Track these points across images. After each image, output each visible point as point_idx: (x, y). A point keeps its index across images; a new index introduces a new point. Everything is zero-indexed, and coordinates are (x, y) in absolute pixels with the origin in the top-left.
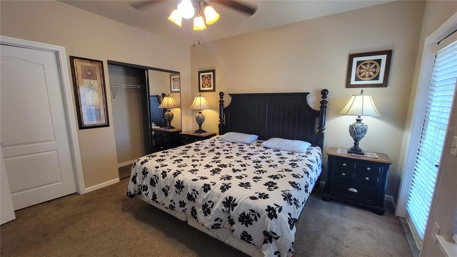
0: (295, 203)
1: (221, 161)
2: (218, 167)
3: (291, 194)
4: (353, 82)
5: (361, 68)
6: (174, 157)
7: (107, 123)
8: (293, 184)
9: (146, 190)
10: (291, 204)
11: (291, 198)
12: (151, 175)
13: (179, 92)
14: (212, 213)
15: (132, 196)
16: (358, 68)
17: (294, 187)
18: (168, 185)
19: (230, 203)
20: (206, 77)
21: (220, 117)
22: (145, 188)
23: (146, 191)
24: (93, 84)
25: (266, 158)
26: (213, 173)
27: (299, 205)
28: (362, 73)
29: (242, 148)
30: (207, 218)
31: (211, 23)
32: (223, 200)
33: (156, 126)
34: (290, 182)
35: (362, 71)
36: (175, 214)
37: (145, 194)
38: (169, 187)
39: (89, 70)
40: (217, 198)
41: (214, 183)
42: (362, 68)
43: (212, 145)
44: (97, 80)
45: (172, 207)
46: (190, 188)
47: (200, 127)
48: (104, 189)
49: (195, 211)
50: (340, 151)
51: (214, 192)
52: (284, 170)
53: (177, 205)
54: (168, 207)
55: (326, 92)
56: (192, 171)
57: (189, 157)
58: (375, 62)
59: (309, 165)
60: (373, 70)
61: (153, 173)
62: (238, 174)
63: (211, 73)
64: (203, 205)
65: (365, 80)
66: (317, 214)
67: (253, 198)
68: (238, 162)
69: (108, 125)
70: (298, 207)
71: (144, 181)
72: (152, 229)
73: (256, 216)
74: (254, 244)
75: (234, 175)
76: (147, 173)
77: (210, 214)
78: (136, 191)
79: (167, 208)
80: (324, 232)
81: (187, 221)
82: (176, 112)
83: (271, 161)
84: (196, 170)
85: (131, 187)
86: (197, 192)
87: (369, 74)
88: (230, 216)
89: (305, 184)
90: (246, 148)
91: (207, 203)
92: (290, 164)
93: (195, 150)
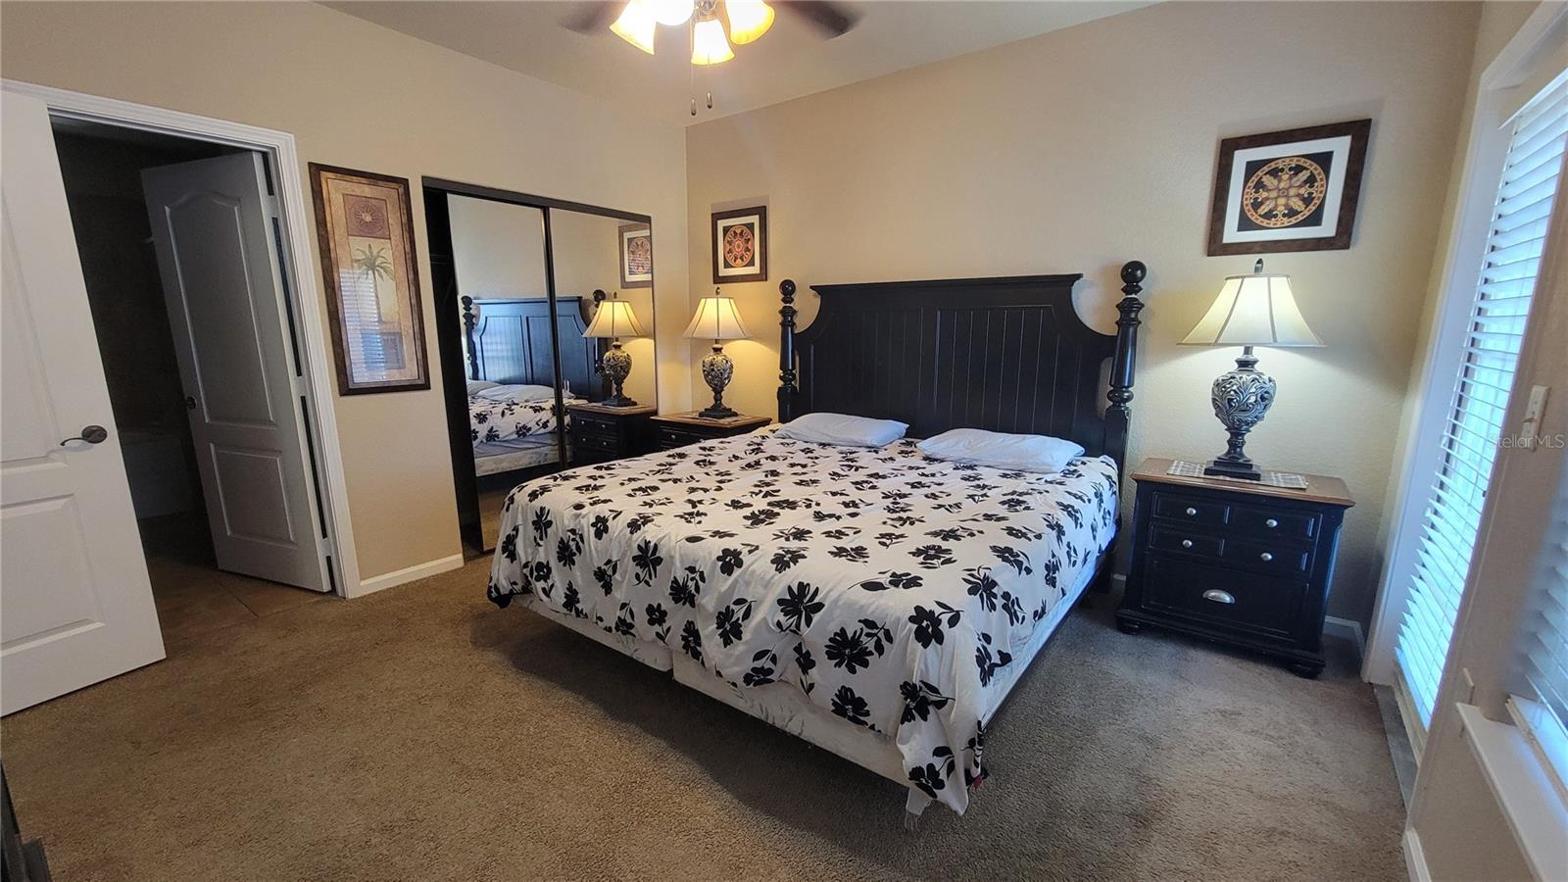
0: (1005, 607)
1: (779, 491)
2: (769, 508)
3: (996, 579)
4: (1231, 234)
5: (1259, 185)
6: (630, 480)
7: (422, 378)
8: (1005, 554)
9: (546, 578)
10: (993, 607)
11: (995, 590)
12: (560, 531)
13: (651, 284)
14: (746, 636)
15: (503, 600)
16: (1251, 184)
17: (1005, 559)
18: (614, 559)
19: (800, 603)
20: (738, 231)
21: (783, 366)
22: (543, 571)
23: (546, 581)
24: (379, 252)
25: (929, 487)
26: (752, 524)
27: (1020, 615)
28: (1262, 203)
29: (852, 460)
30: (731, 652)
31: (748, 38)
32: (780, 594)
33: (577, 398)
34: (994, 549)
35: (1265, 195)
36: (636, 650)
37: (544, 589)
38: (616, 564)
39: (368, 209)
40: (761, 590)
41: (752, 546)
42: (1264, 187)
43: (753, 450)
44: (390, 239)
45: (625, 627)
46: (678, 564)
47: (718, 397)
48: (418, 584)
49: (696, 635)
50: (1179, 469)
51: (754, 572)
52: (980, 518)
53: (641, 619)
54: (613, 626)
55: (1139, 272)
56: (688, 517)
57: (680, 480)
58: (1309, 162)
59: (1066, 508)
60: (1302, 191)
61: (566, 522)
62: (831, 525)
63: (755, 219)
64: (720, 613)
65: (1271, 226)
66: (1093, 669)
67: (872, 586)
68: (834, 494)
69: (426, 386)
70: (1018, 621)
71: (541, 549)
72: (565, 697)
73: (879, 641)
74: (874, 725)
75: (818, 528)
76: (550, 523)
77: (740, 638)
78: (515, 583)
79: (609, 629)
80: (1111, 721)
81: (671, 671)
82: (639, 351)
83: (944, 495)
84: (699, 514)
85: (501, 572)
86: (702, 573)
87: (1286, 206)
88: (800, 644)
89: (1046, 558)
90: (864, 458)
91: (733, 607)
92: (1003, 503)
93: (697, 463)
